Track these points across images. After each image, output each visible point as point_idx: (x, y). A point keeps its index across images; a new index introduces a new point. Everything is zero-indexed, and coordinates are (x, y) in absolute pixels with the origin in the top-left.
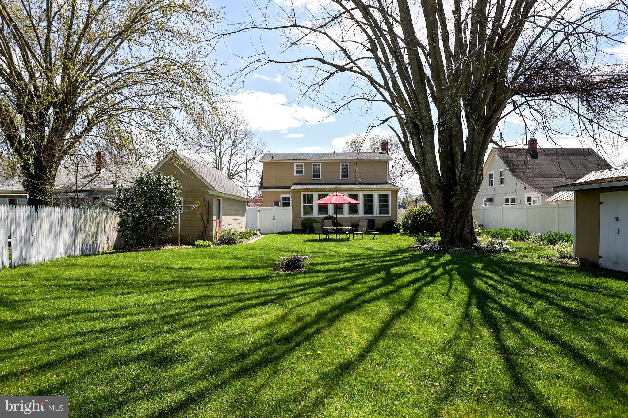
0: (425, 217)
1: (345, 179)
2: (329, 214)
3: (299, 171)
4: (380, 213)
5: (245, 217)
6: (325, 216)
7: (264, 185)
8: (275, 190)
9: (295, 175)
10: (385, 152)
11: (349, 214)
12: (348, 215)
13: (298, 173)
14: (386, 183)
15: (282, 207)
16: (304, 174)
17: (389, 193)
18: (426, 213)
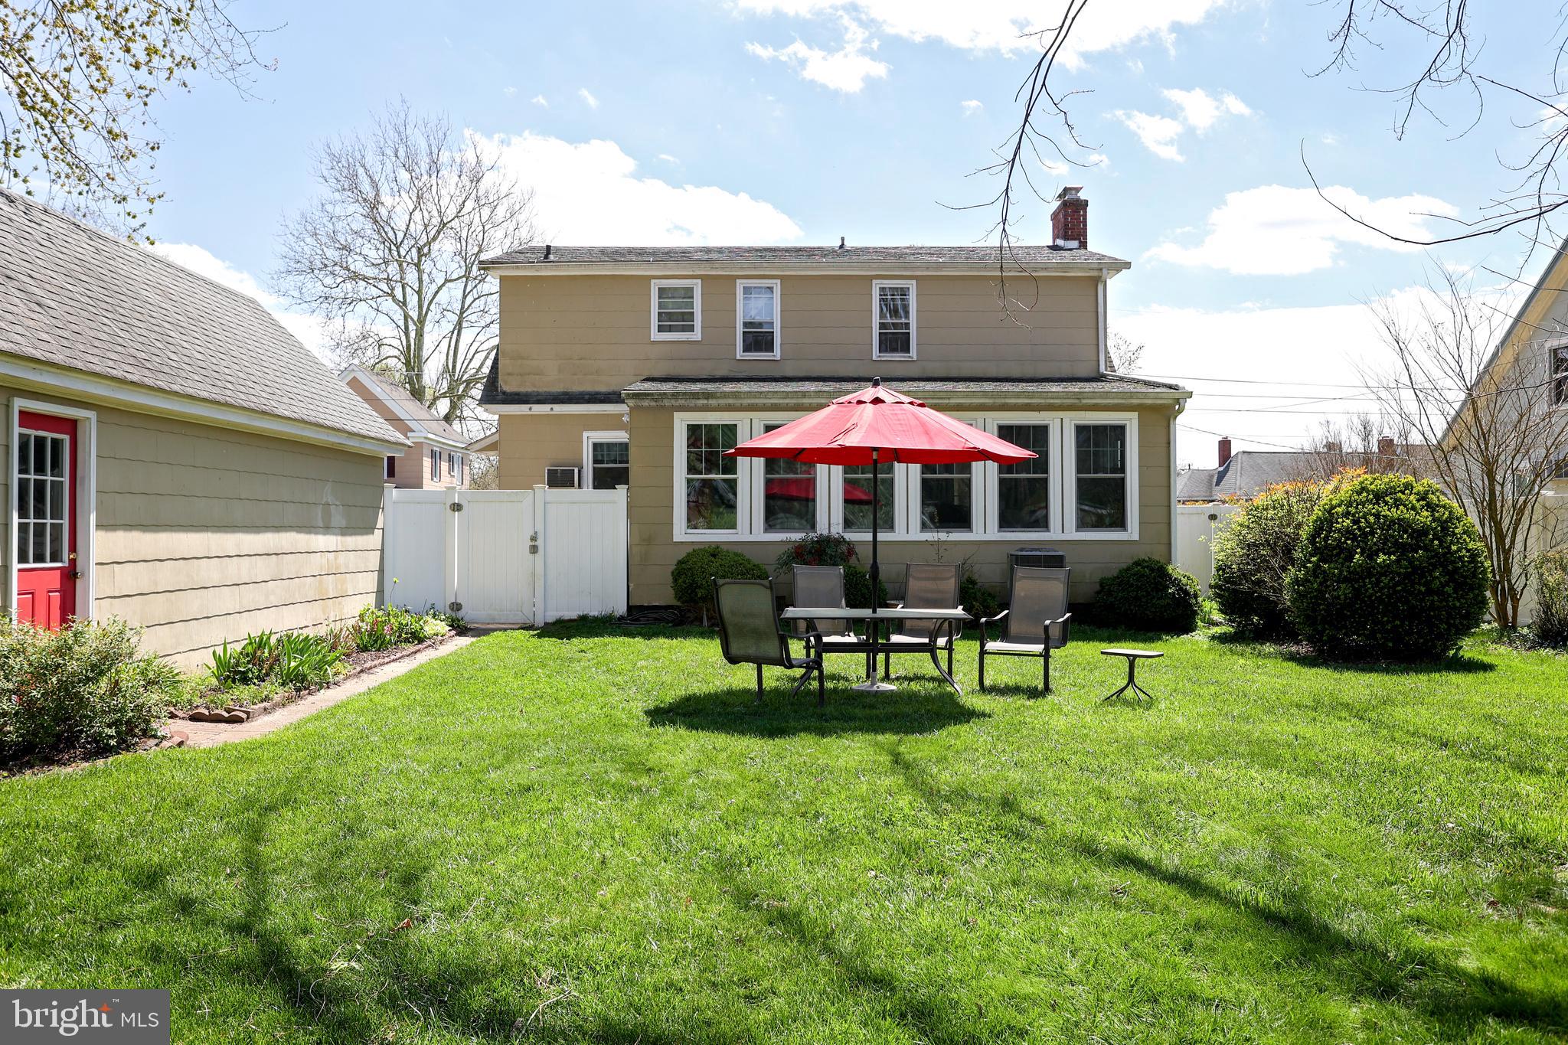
0: (1402, 549)
1: (897, 356)
2: (822, 528)
3: (676, 319)
4: (1082, 524)
5: (374, 540)
6: (797, 536)
7: (507, 385)
8: (559, 409)
9: (655, 335)
10: (1074, 244)
11: (924, 527)
12: (916, 535)
13: (670, 329)
14: (1100, 378)
15: (588, 492)
16: (697, 335)
17: (1131, 421)
18: (1404, 525)
